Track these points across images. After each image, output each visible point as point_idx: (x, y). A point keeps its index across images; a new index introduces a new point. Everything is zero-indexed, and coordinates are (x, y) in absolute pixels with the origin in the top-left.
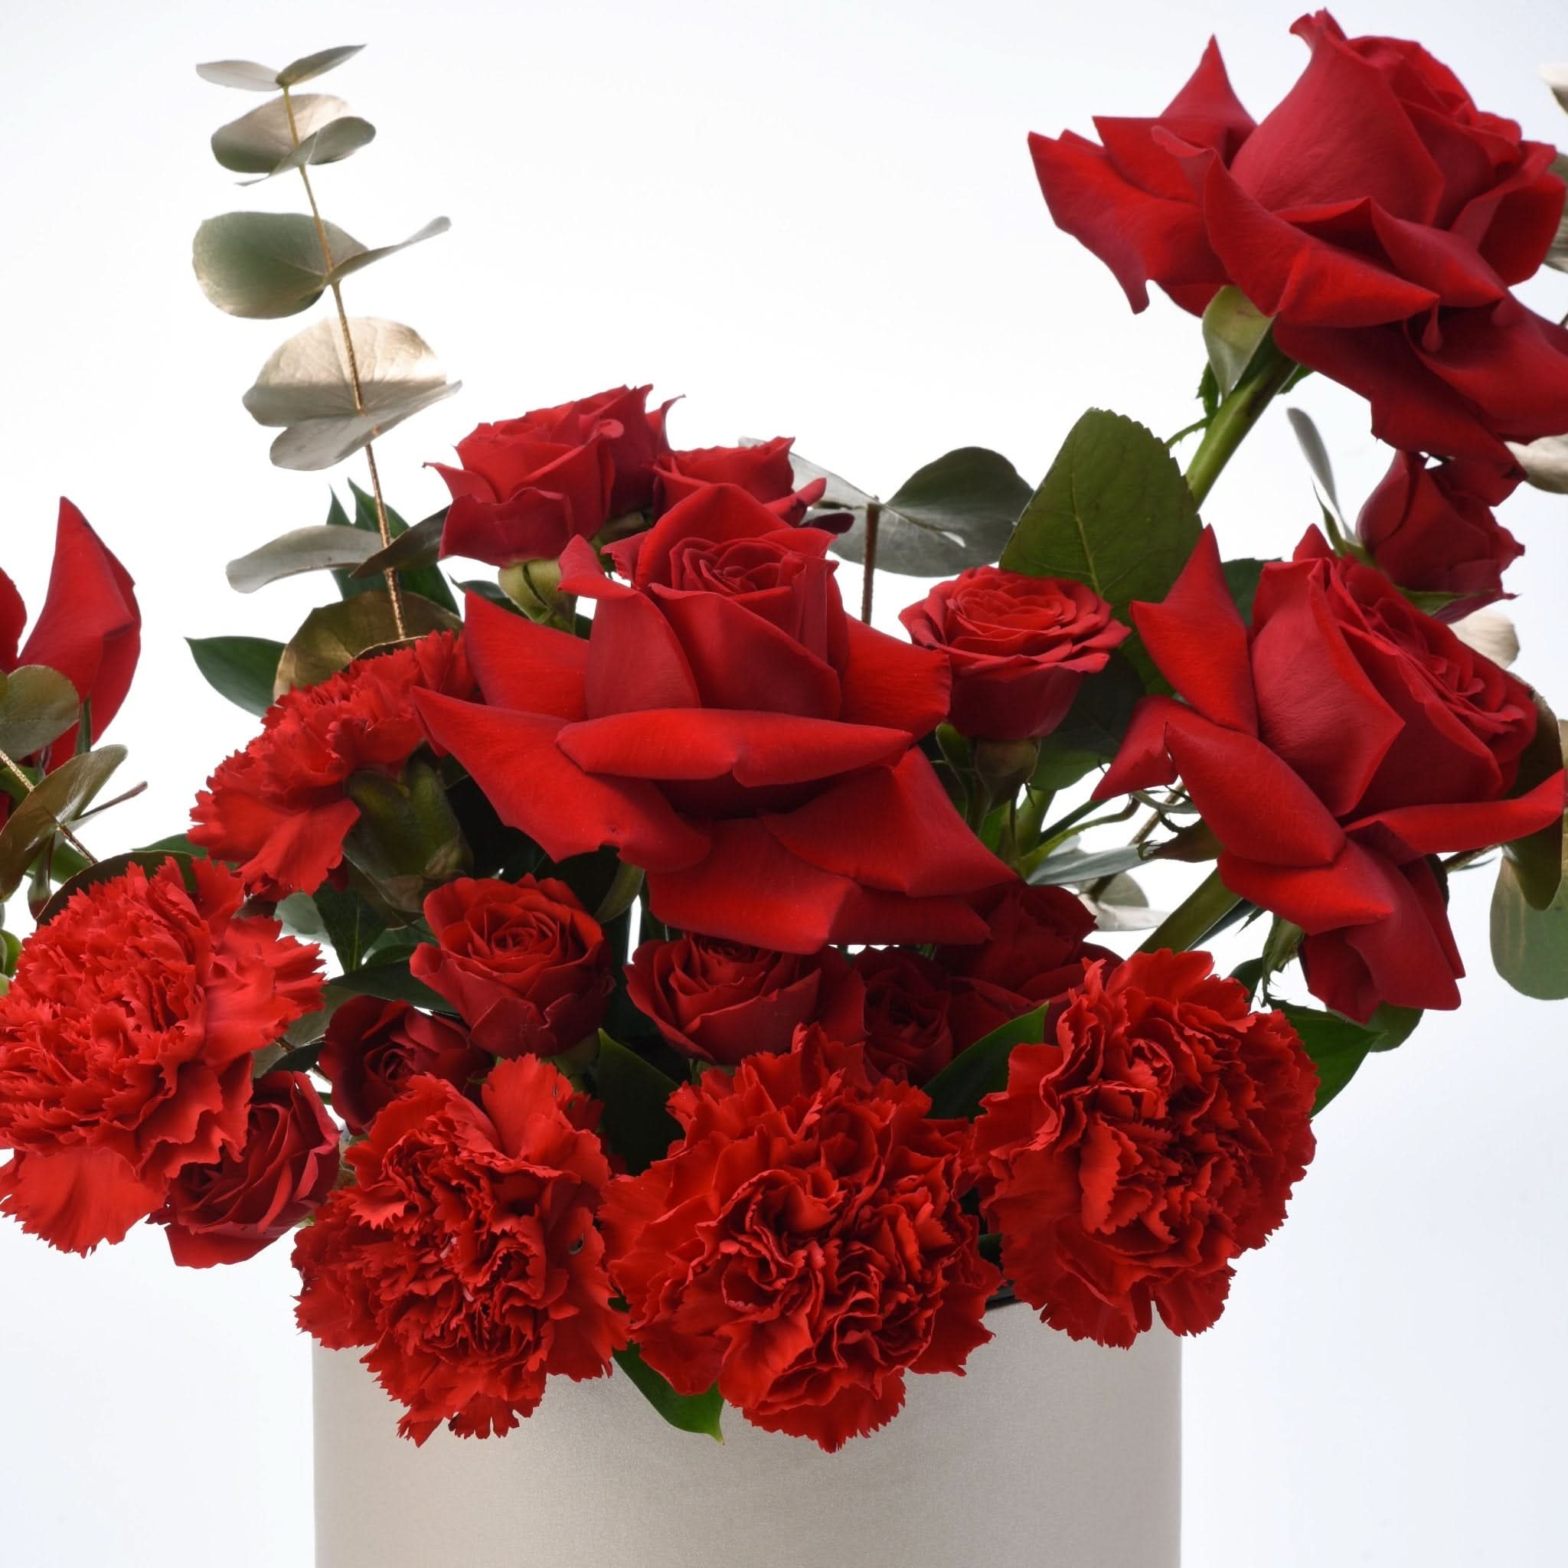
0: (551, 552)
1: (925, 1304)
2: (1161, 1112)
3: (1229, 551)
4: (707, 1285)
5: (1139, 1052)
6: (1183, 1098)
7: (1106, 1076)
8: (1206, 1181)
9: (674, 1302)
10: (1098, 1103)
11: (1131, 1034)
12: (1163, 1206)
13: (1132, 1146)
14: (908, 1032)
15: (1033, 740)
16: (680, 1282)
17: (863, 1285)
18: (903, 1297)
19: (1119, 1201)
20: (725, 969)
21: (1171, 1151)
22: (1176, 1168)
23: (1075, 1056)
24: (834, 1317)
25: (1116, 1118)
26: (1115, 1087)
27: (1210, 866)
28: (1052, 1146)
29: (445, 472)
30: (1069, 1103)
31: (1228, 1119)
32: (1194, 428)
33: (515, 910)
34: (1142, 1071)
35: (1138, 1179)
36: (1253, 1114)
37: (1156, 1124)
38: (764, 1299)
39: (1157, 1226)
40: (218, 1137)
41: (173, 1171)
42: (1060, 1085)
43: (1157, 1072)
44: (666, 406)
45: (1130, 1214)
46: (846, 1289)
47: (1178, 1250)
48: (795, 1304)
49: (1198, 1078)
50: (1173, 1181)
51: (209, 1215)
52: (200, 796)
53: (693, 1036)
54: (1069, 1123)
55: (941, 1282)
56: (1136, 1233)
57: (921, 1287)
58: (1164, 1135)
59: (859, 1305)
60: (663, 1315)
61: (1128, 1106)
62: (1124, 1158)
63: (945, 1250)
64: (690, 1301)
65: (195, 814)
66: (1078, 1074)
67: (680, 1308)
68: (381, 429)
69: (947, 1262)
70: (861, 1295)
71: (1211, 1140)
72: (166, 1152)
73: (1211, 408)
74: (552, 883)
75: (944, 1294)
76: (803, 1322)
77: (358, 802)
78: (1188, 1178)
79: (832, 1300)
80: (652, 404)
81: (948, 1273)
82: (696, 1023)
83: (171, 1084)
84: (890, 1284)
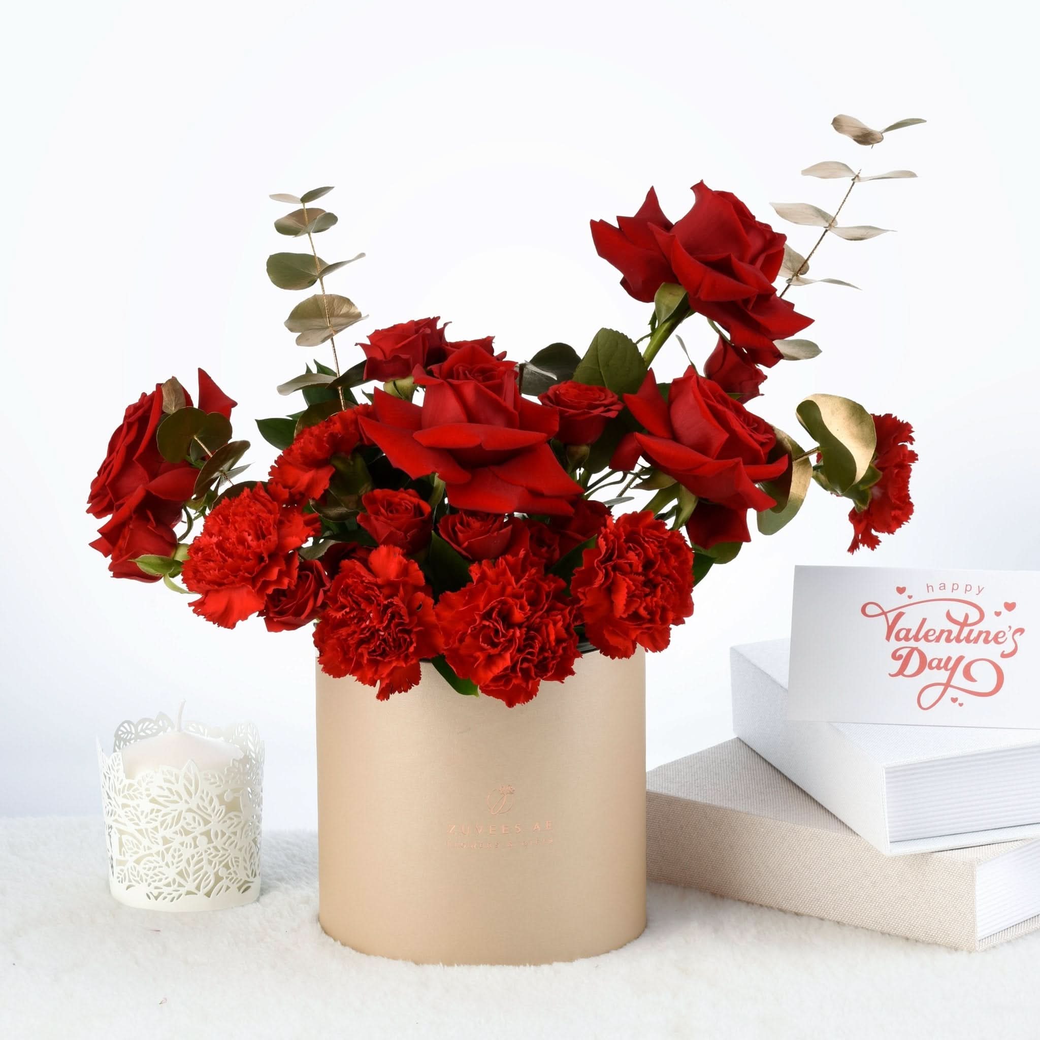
0: (404, 376)
1: (553, 658)
2: (640, 570)
3: (659, 381)
4: (475, 636)
5: (629, 548)
6: (648, 564)
7: (619, 557)
8: (659, 593)
9: (461, 640)
10: (615, 568)
11: (626, 541)
12: (644, 605)
13: (631, 583)
14: (544, 550)
15: (588, 445)
16: (465, 633)
17: (532, 647)
18: (546, 655)
19: (628, 605)
20: (476, 524)
21: (645, 584)
22: (647, 590)
23: (607, 550)
24: (520, 657)
25: (624, 573)
26: (622, 561)
27: (656, 491)
28: (602, 585)
29: (363, 346)
30: (606, 568)
31: (665, 571)
32: (647, 336)
33: (397, 500)
34: (632, 555)
35: (634, 596)
36: (674, 568)
37: (639, 574)
38: (494, 645)
39: (642, 612)
40: (286, 581)
41: (270, 591)
42: (603, 562)
43: (637, 555)
44: (445, 325)
45: (633, 609)
46: (526, 647)
47: (652, 621)
48: (506, 649)
49: (653, 556)
50: (647, 595)
51: (281, 613)
52: (272, 467)
53: (465, 549)
54: (607, 575)
55: (561, 651)
56: (635, 617)
57: (554, 652)
58: (642, 578)
59: (529, 653)
60: (457, 644)
61: (629, 569)
62: (628, 587)
63: (563, 641)
64: (468, 640)
65: (270, 474)
66: (609, 558)
67: (464, 643)
68: (337, 332)
69: (564, 645)
70: (531, 650)
71: (660, 578)
72: (266, 584)
73: (653, 328)
74: (410, 490)
75: (560, 657)
76: (508, 656)
77: (335, 467)
78: (653, 593)
79: (520, 650)
80: (439, 325)
81: (564, 649)
82: (466, 544)
83: (266, 558)
84: (542, 649)
